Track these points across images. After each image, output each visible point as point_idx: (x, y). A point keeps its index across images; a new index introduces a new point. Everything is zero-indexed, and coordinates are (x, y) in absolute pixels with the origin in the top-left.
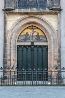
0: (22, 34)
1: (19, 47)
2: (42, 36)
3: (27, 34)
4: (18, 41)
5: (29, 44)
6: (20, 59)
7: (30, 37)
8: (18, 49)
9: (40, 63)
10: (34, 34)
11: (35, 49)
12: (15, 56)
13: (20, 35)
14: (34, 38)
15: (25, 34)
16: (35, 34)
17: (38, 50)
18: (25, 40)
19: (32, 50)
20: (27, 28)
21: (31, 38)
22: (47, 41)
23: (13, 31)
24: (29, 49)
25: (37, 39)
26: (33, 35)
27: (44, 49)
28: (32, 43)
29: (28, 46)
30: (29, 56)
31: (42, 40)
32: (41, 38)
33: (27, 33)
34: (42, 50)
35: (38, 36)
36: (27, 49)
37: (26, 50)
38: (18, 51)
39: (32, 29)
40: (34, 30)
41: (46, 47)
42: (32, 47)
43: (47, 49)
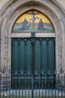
0: (19, 22)
1: (14, 39)
2: (46, 24)
3: (26, 22)
4: (13, 31)
5: (29, 35)
6: (16, 57)
7: (29, 26)
8: (12, 43)
9: (45, 63)
10: (35, 22)
11: (38, 42)
12: (8, 52)
13: (15, 23)
14: (36, 27)
15: (23, 21)
16: (37, 21)
17: (41, 44)
18: (22, 30)
19: (33, 44)
20: (26, 13)
21: (31, 27)
22: (54, 31)
23: (4, 15)
24: (29, 42)
25: (39, 28)
26: (33, 23)
27: (51, 42)
28: (33, 34)
29: (27, 38)
30: (29, 53)
31: (46, 29)
32: (45, 27)
33: (25, 20)
34: (48, 44)
35: (41, 24)
36: (26, 42)
37: (24, 45)
38: (12, 45)
39: (33, 14)
40: (36, 16)
41: (53, 39)
42: (33, 39)
43: (54, 42)
